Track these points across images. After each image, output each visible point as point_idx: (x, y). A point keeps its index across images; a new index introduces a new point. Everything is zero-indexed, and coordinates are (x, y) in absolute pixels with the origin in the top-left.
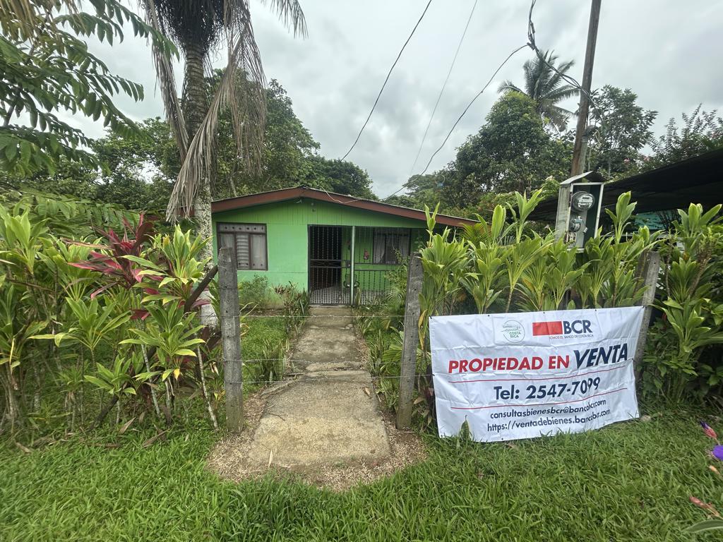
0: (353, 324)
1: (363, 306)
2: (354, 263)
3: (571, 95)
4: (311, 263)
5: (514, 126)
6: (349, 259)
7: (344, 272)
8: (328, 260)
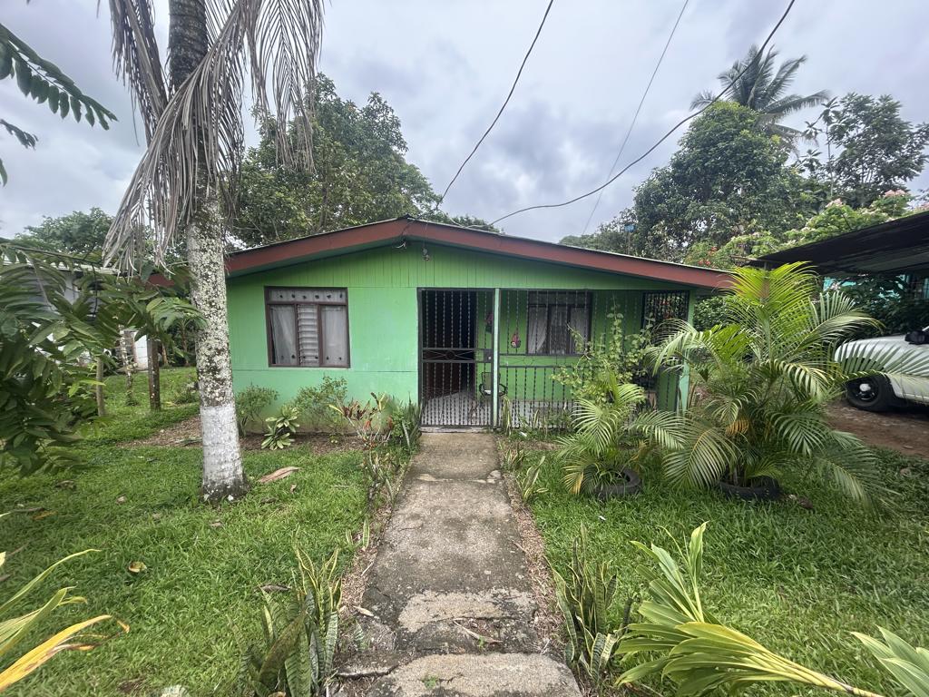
0: (501, 470)
1: (516, 431)
2: (499, 355)
3: (803, 107)
4: (425, 355)
5: (726, 149)
6: (489, 347)
7: (480, 369)
8: (452, 349)
